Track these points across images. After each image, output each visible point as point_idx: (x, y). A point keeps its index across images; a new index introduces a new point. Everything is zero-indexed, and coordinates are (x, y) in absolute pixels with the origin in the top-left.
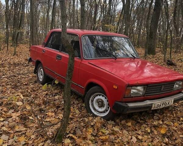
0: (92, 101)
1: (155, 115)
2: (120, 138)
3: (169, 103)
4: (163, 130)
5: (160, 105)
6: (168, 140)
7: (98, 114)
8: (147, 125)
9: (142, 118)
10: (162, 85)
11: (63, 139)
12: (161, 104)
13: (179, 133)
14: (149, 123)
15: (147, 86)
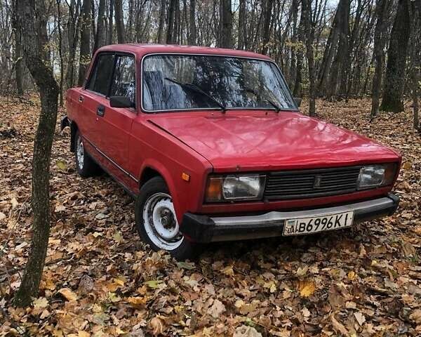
0: (150, 213)
1: (308, 252)
2: (188, 303)
3: (337, 221)
4: (307, 288)
5: (309, 225)
6: (311, 313)
7: (163, 243)
8: (276, 274)
9: (272, 258)
10: (316, 173)
11: (33, 298)
12: (312, 223)
13: (347, 296)
14: (280, 271)
15: (267, 174)
